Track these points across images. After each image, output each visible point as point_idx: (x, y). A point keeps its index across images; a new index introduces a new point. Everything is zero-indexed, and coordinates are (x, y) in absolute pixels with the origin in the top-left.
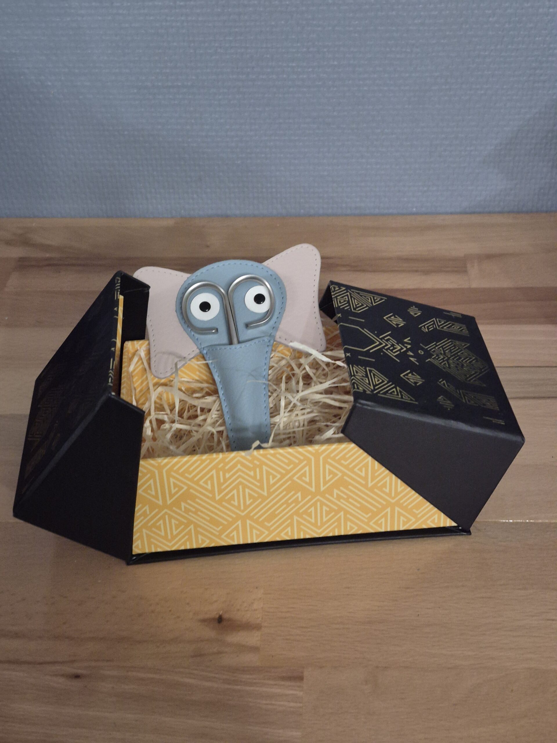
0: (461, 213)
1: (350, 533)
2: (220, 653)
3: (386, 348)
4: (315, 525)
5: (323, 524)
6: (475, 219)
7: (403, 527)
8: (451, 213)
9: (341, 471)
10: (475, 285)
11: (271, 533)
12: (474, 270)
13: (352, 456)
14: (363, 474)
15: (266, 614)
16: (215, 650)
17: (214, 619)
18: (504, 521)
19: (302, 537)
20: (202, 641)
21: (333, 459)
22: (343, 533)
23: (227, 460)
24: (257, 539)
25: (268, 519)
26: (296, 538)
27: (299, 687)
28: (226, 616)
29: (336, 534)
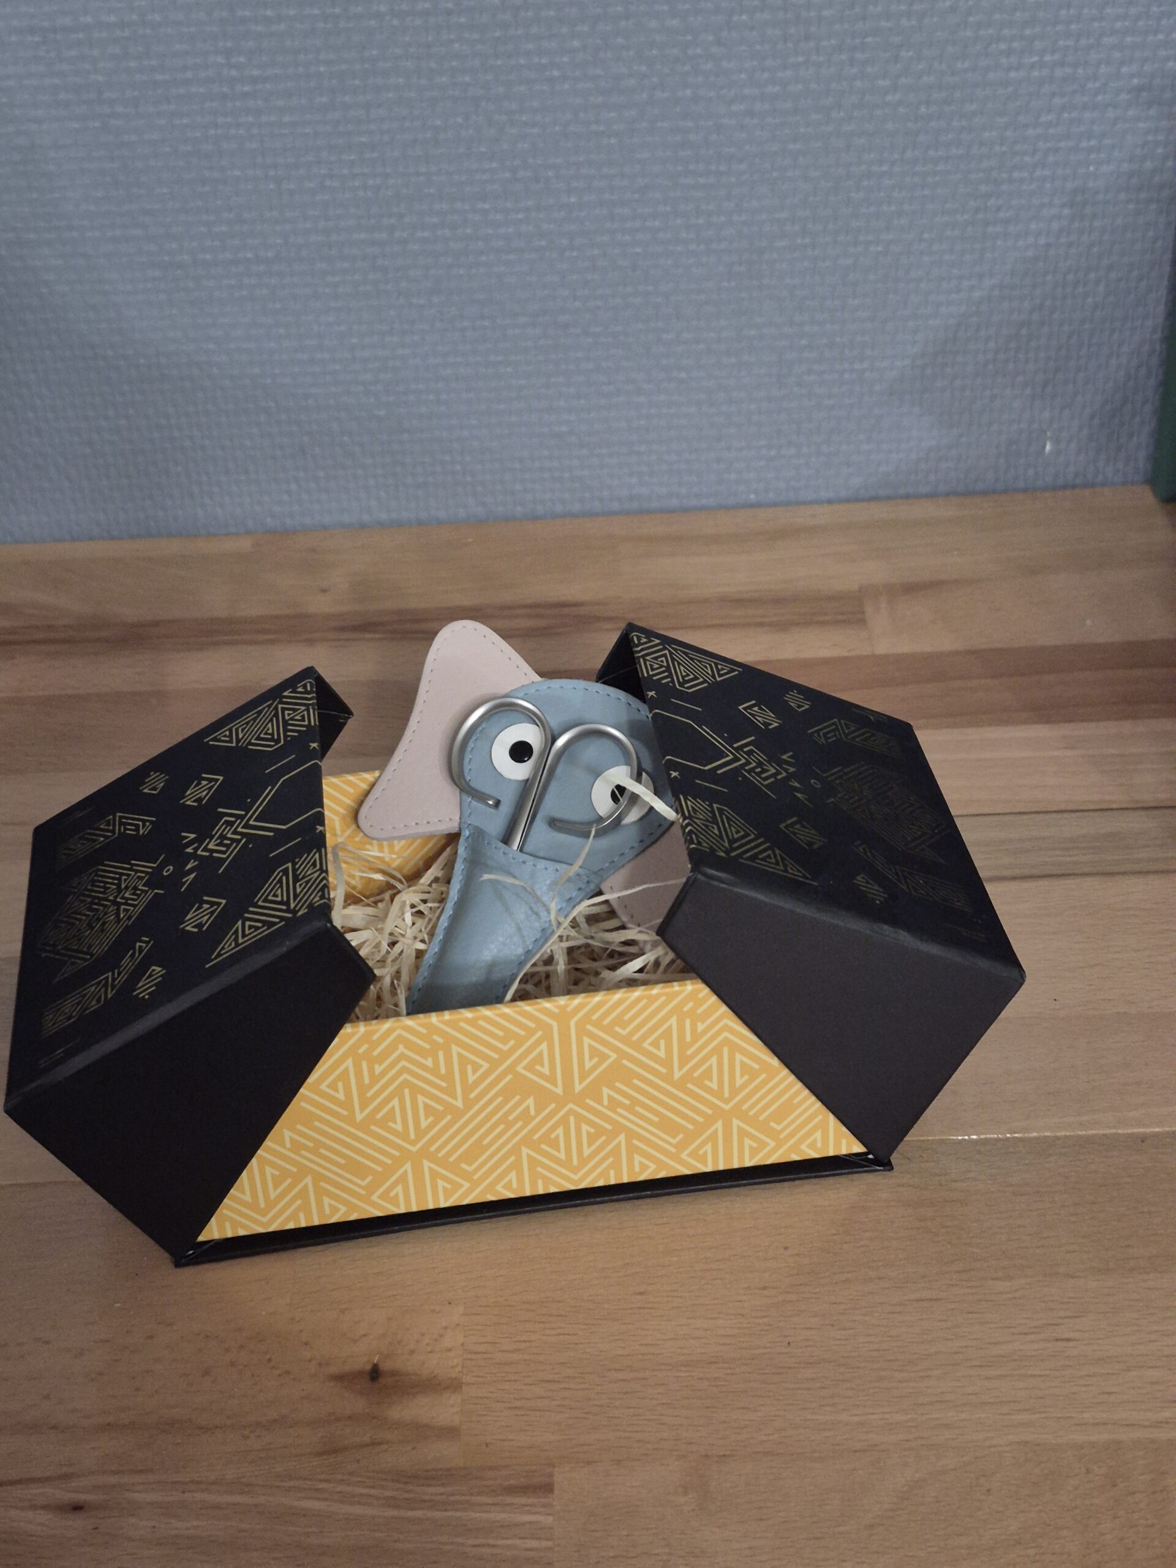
0: (848, 500)
1: (642, 1177)
2: (374, 1444)
3: (747, 768)
4: (567, 1164)
5: (583, 1161)
6: (879, 511)
7: (751, 1159)
8: (830, 502)
9: (616, 1050)
10: (883, 647)
11: (475, 1184)
12: (879, 618)
13: (635, 1017)
14: (662, 1054)
15: (469, 1356)
16: (366, 1439)
17: (360, 1374)
18: (960, 1138)
19: (541, 1191)
20: (338, 1420)
21: (597, 1024)
22: (625, 1180)
23: (375, 1037)
24: (446, 1200)
25: (469, 1156)
26: (528, 1193)
27: (544, 1506)
28: (386, 1366)
29: (613, 1182)
